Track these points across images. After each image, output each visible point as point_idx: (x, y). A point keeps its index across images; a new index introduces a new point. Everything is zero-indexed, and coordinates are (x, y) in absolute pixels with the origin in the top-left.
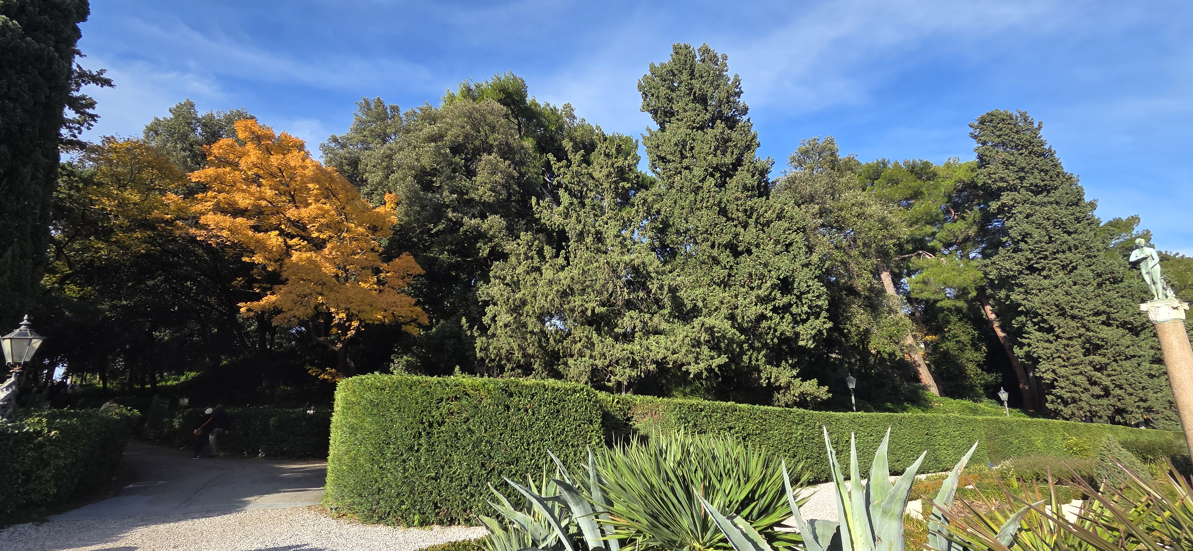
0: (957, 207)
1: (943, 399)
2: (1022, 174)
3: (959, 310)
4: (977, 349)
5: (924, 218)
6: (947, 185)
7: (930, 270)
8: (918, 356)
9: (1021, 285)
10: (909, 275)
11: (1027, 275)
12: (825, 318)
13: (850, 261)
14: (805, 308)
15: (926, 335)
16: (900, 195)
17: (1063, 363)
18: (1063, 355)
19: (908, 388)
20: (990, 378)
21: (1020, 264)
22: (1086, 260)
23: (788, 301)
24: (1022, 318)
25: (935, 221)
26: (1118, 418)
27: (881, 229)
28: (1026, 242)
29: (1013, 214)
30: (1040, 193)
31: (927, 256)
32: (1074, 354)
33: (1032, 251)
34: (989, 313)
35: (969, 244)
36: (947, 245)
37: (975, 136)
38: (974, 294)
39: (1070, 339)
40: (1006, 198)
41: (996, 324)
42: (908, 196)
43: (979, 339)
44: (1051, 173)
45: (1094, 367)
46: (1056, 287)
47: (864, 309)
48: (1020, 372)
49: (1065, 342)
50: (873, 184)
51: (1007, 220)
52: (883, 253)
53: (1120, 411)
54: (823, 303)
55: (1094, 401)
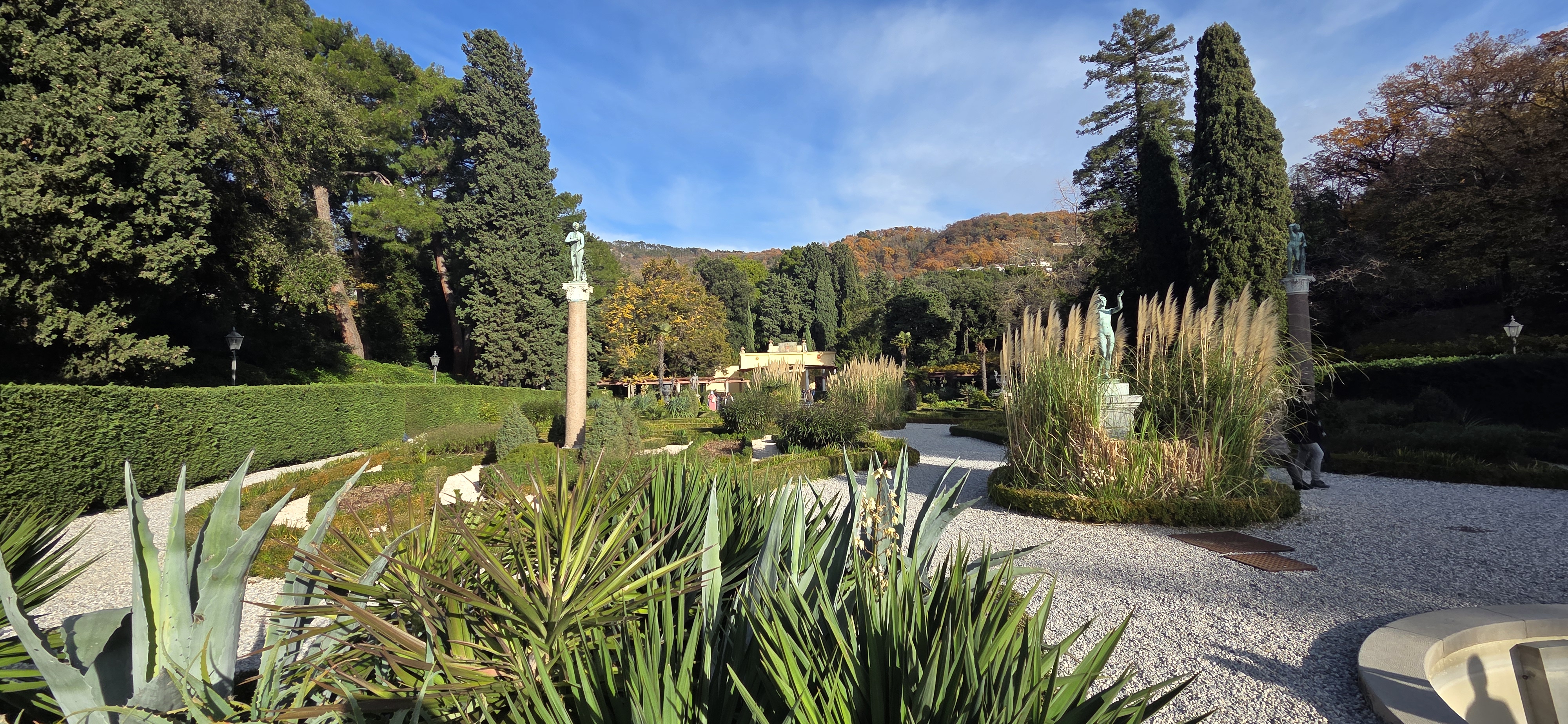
0: (431, 129)
1: (369, 362)
2: (503, 118)
3: (407, 256)
4: (419, 305)
5: (389, 130)
6: (425, 97)
7: (383, 200)
8: (346, 309)
9: (476, 241)
10: (355, 199)
11: (485, 231)
12: (201, 238)
13: (267, 159)
14: (164, 219)
15: (363, 281)
16: (363, 84)
17: (497, 328)
18: (498, 320)
19: (324, 348)
20: (426, 338)
21: (481, 217)
22: (537, 228)
23: (127, 199)
24: (471, 277)
25: (402, 138)
26: (528, 381)
27: (325, 128)
28: (491, 195)
29: (486, 159)
30: (514, 145)
31: (383, 181)
32: (507, 319)
33: (495, 206)
34: (440, 264)
35: (435, 179)
36: (411, 173)
37: (468, 51)
38: (428, 241)
39: (508, 304)
40: (483, 139)
41: (445, 279)
42: (374, 92)
43: (424, 294)
44: (528, 128)
45: (520, 333)
46: (508, 249)
47: (276, 236)
48: (457, 333)
49: (503, 306)
50: (326, 53)
51: (479, 164)
52: (321, 160)
53: (530, 375)
54: (203, 214)
55: (513, 366)
